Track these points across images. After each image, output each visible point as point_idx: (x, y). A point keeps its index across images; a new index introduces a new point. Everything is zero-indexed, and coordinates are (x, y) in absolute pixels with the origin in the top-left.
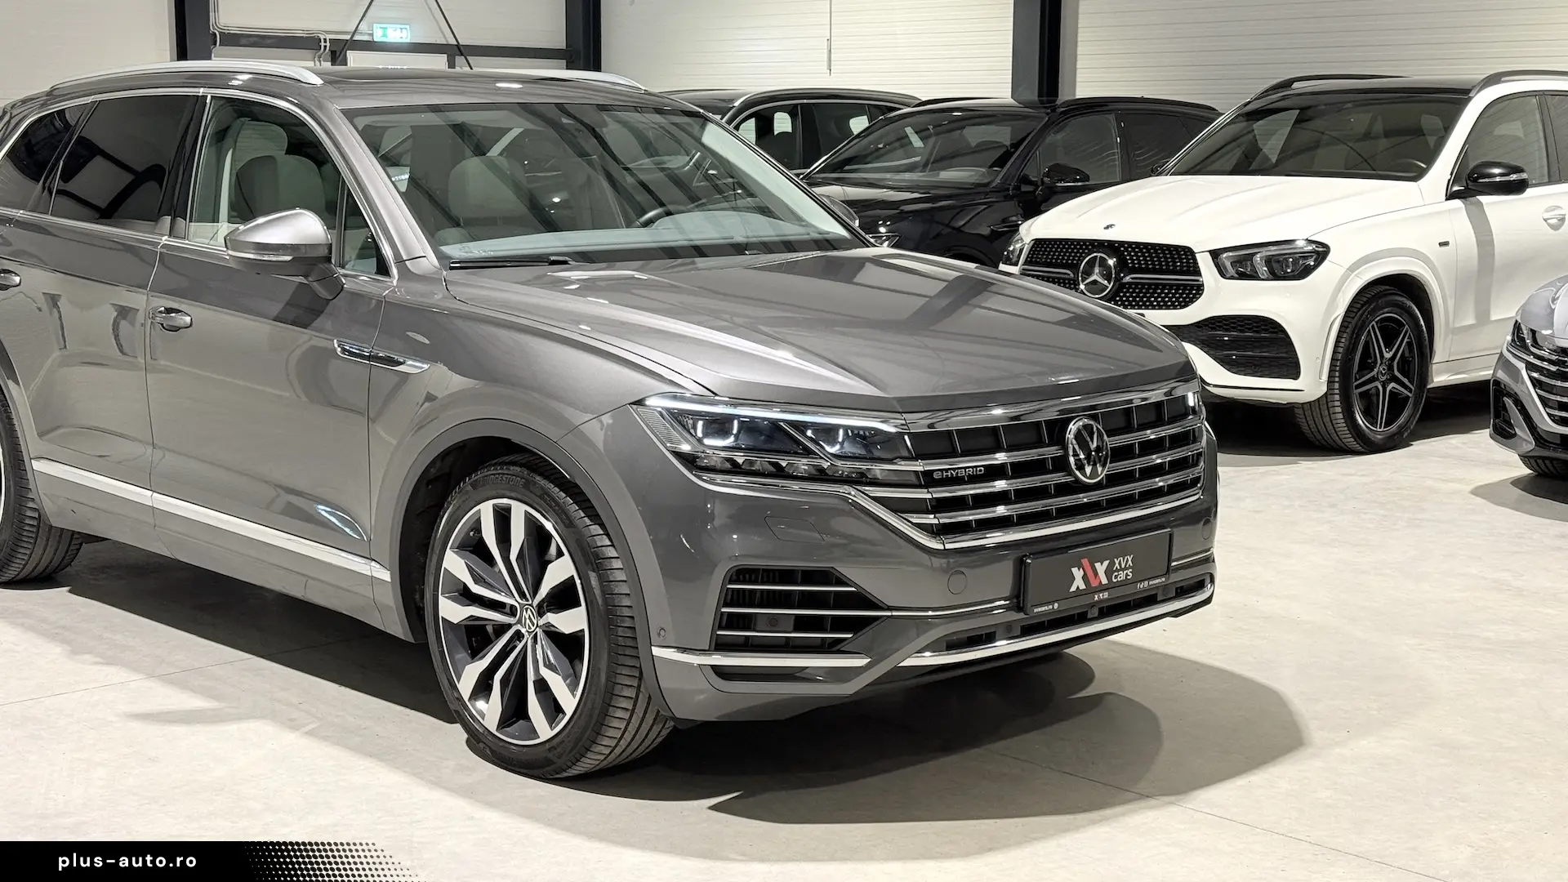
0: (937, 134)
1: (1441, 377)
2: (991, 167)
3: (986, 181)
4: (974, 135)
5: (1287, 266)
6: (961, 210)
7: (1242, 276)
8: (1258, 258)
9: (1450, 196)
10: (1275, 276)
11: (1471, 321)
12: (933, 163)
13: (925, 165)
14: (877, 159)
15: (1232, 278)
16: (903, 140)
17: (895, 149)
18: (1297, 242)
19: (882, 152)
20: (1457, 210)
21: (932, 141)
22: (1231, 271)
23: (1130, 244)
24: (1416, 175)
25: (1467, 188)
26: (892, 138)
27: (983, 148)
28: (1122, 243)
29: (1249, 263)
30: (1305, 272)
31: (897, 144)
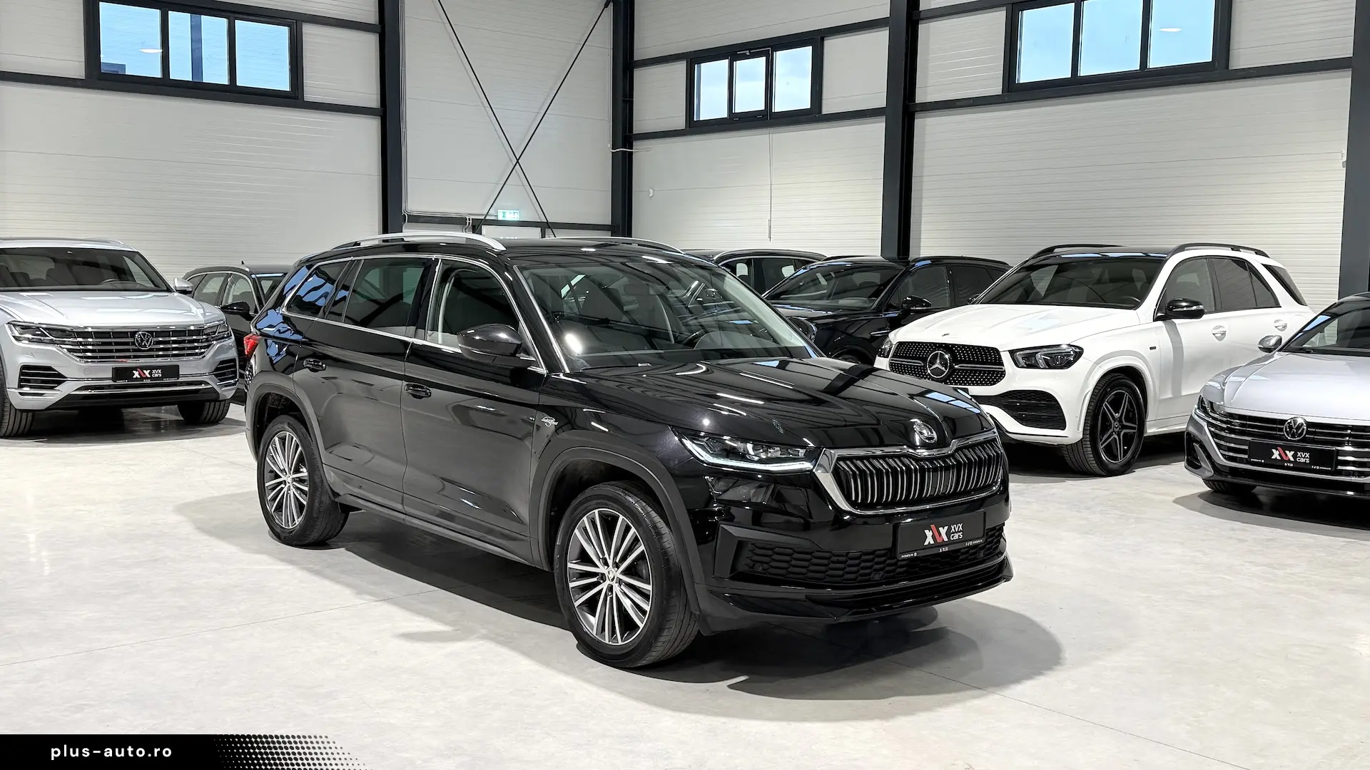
0: (836, 277)
1: (1151, 430)
2: (870, 297)
3: (867, 306)
4: (858, 278)
5: (1057, 360)
6: (853, 323)
7: (1029, 366)
8: (1038, 355)
9: (1156, 319)
10: (1049, 365)
11: (1169, 395)
12: (835, 294)
13: (829, 296)
14: (799, 292)
15: (1023, 367)
16: (815, 281)
17: (810, 286)
18: (1062, 346)
19: (802, 288)
20: (1162, 326)
21: (834, 281)
22: (1022, 362)
23: (959, 345)
24: (1135, 306)
25: (1166, 313)
26: (809, 279)
27: (864, 286)
28: (954, 345)
29: (1033, 358)
30: (1068, 364)
31: (810, 284)
